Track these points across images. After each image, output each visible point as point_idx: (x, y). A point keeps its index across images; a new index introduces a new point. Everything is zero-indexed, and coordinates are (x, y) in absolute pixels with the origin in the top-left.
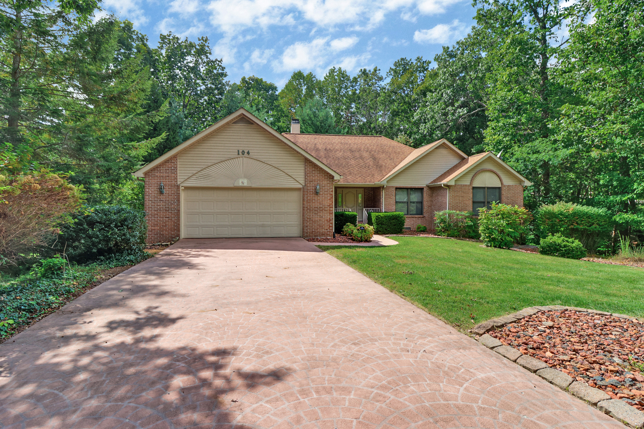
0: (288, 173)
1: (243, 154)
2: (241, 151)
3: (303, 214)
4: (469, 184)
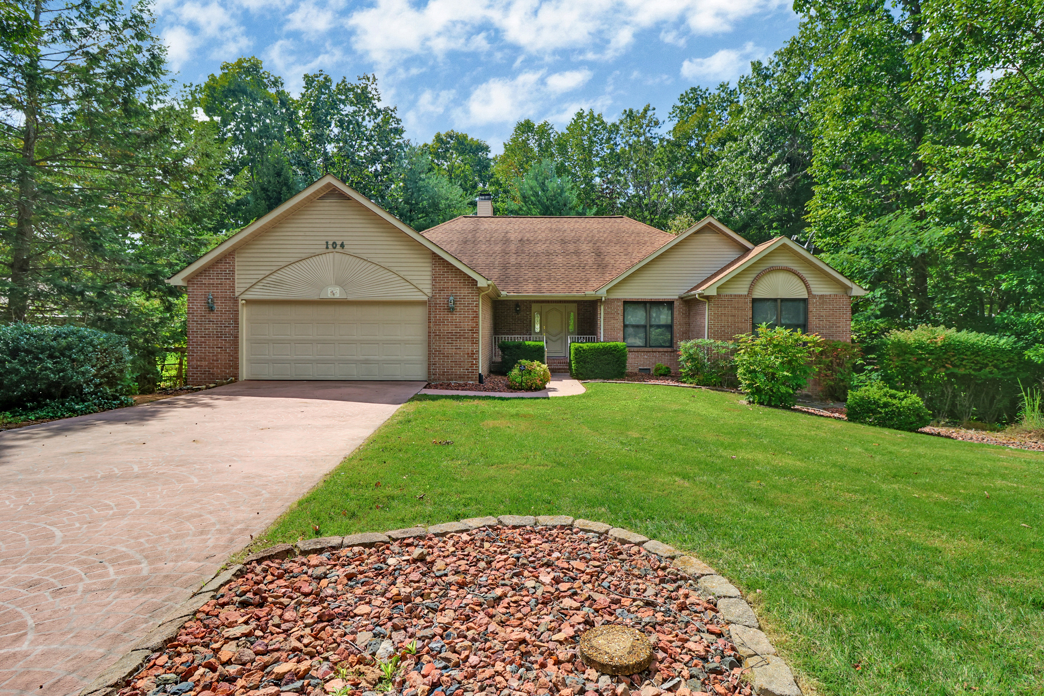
0: (406, 277)
1: (335, 248)
2: (330, 243)
3: (429, 343)
4: (746, 293)
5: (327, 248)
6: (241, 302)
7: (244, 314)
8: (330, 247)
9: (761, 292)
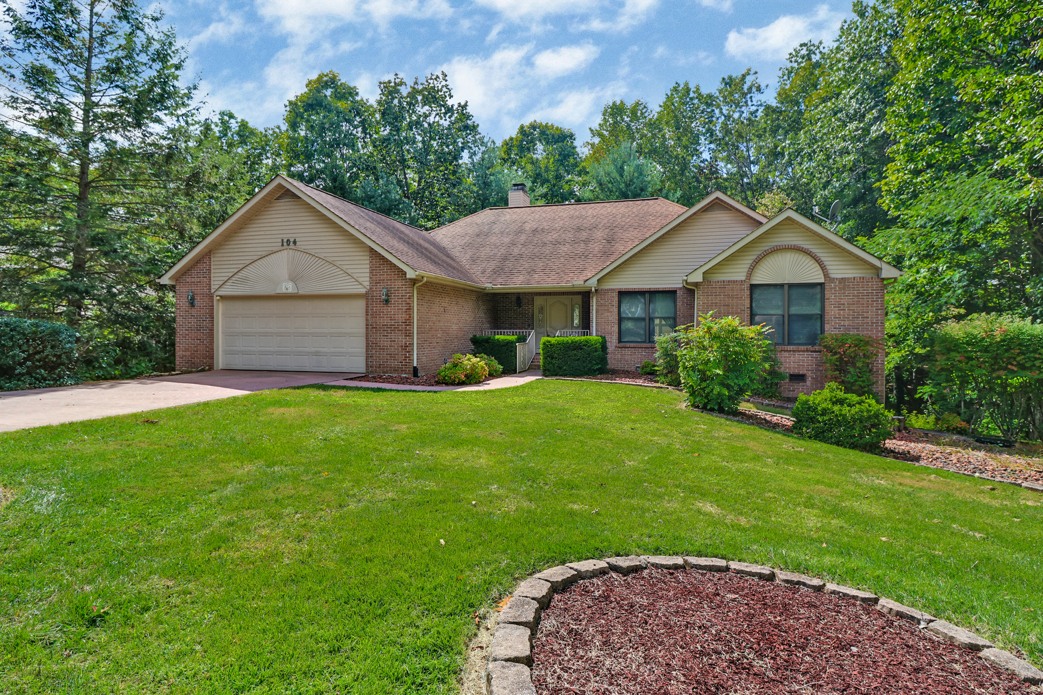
0: (347, 271)
1: (288, 245)
2: (285, 240)
3: (367, 336)
4: (743, 278)
5: (283, 245)
6: (216, 298)
7: (220, 310)
8: (285, 244)
9: (762, 277)
